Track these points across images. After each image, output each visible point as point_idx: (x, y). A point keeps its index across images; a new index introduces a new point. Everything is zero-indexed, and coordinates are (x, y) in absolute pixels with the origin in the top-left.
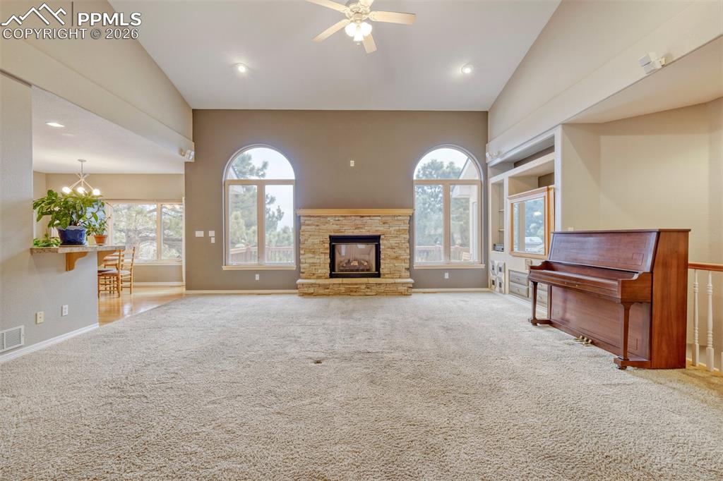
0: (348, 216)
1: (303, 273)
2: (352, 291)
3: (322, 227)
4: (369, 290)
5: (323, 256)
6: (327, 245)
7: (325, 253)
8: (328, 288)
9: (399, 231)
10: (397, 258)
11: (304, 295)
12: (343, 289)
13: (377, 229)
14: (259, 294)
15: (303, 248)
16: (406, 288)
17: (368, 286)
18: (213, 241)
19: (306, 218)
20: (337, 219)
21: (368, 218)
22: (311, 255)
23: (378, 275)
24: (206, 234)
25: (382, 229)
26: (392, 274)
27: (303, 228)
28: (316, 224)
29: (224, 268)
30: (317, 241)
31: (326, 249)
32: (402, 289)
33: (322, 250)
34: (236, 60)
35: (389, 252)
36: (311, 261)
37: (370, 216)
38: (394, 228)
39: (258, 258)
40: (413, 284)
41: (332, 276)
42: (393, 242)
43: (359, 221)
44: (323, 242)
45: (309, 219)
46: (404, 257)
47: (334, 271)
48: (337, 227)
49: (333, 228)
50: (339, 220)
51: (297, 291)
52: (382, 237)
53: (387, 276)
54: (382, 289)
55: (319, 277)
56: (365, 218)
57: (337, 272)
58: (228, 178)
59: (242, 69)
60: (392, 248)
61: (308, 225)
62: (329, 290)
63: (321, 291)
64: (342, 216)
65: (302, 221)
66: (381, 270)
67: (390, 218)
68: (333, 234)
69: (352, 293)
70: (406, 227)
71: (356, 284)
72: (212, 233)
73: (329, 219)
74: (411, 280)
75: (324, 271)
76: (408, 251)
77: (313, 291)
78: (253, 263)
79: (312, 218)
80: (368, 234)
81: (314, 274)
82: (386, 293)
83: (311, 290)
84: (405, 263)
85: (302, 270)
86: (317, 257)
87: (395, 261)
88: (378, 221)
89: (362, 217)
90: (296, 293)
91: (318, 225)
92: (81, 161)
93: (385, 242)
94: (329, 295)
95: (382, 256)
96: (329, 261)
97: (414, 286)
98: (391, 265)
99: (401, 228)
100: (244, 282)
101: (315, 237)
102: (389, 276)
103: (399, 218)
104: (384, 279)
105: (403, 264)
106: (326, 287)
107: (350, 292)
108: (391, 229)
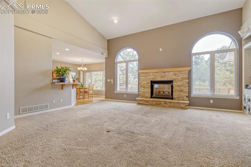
0: (158, 72)
1: (140, 95)
2: (158, 104)
3: (148, 77)
4: (166, 105)
5: (148, 89)
6: (150, 85)
7: (149, 88)
8: (148, 102)
9: (183, 78)
10: (181, 91)
11: (139, 104)
12: (154, 103)
13: (172, 77)
14: (125, 102)
15: (140, 86)
16: (185, 106)
17: (165, 103)
18: (112, 83)
19: (141, 74)
20: (153, 74)
21: (167, 73)
22: (143, 88)
23: (172, 99)
24: (110, 80)
25: (174, 77)
26: (179, 99)
27: (140, 77)
28: (145, 76)
29: (115, 92)
30: (145, 83)
31: (149, 86)
32: (182, 106)
33: (147, 87)
34: (113, 18)
35: (177, 88)
36: (143, 91)
37: (168, 72)
38: (180, 77)
39: (126, 89)
40: (188, 104)
41: (151, 97)
42: (179, 83)
43: (163, 74)
44: (148, 83)
45: (142, 74)
46: (185, 91)
47: (153, 95)
48: (154, 77)
49: (152, 77)
50: (154, 74)
51: (136, 102)
52: (174, 81)
53: (176, 99)
54: (172, 104)
55: (146, 97)
56: (166, 73)
57: (154, 96)
58: (117, 61)
59: (116, 21)
60: (179, 86)
61: (142, 76)
62: (148, 103)
63: (145, 103)
64: (156, 72)
65: (140, 75)
66: (173, 96)
67: (178, 72)
68: (152, 80)
69: (158, 105)
70: (187, 76)
71: (160, 101)
72: (112, 80)
73: (150, 74)
74: (188, 102)
75: (148, 95)
76: (187, 88)
77: (142, 103)
78: (124, 91)
79: (144, 74)
80: (167, 80)
81: (144, 96)
82: (174, 107)
83: (142, 102)
84: (186, 93)
85: (140, 94)
86: (145, 89)
87: (180, 92)
88: (172, 74)
89: (165, 72)
90: (136, 103)
91: (146, 77)
92: (82, 60)
93: (175, 83)
94: (148, 105)
95: (174, 90)
96: (150, 91)
97: (189, 105)
98: (179, 94)
99: (184, 77)
100: (121, 97)
101: (145, 81)
102: (177, 99)
103: (183, 72)
104: (174, 101)
105: (185, 94)
106: (147, 101)
107: (157, 105)
108: (178, 77)
